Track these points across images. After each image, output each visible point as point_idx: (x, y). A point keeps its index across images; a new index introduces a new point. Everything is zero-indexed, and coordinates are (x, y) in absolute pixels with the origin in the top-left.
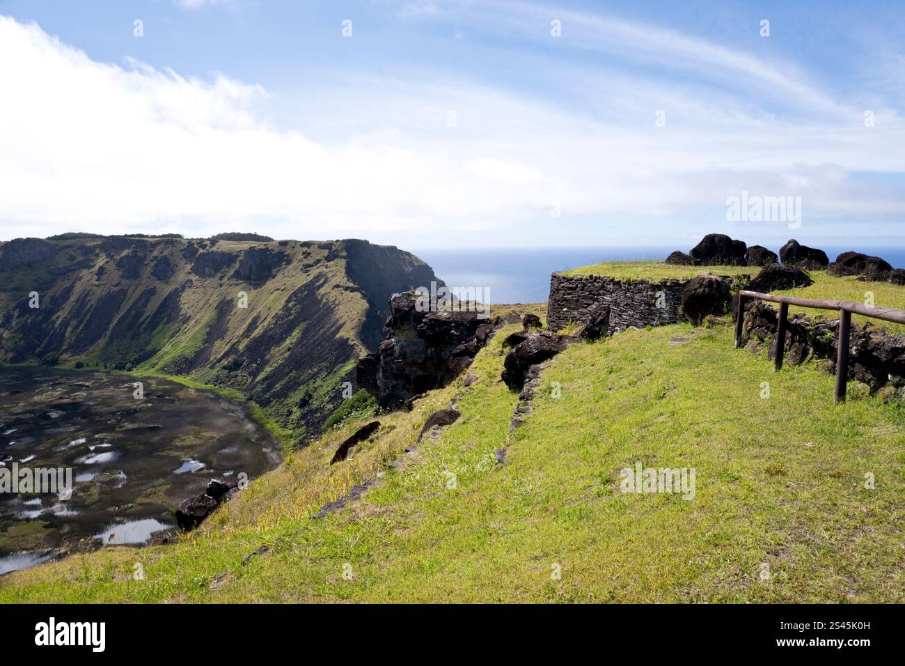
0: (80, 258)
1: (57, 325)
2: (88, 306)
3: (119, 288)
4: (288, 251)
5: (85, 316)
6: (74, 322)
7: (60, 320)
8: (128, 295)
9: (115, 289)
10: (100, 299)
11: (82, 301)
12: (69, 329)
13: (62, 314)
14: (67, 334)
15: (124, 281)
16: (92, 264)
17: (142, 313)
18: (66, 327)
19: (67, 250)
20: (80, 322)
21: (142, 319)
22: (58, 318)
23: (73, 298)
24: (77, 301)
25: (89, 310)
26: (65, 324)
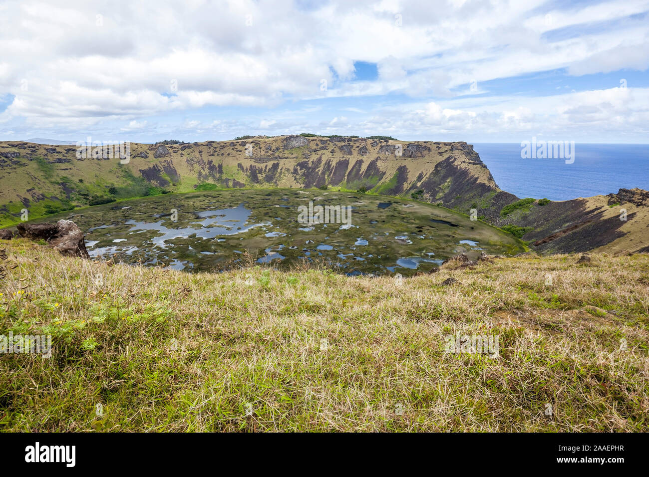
0: (321, 145)
1: (320, 173)
2: (332, 166)
3: (344, 159)
4: (428, 145)
5: (332, 170)
6: (328, 173)
7: (321, 171)
8: (350, 161)
9: (342, 159)
10: (337, 163)
11: (328, 164)
12: (326, 175)
13: (321, 169)
14: (326, 177)
15: (345, 156)
16: (327, 148)
17: (360, 170)
18: (325, 175)
19: (314, 142)
20: (331, 173)
21: (361, 173)
22: (319, 171)
23: (323, 163)
24: (326, 164)
25: (333, 168)
26: (323, 173)
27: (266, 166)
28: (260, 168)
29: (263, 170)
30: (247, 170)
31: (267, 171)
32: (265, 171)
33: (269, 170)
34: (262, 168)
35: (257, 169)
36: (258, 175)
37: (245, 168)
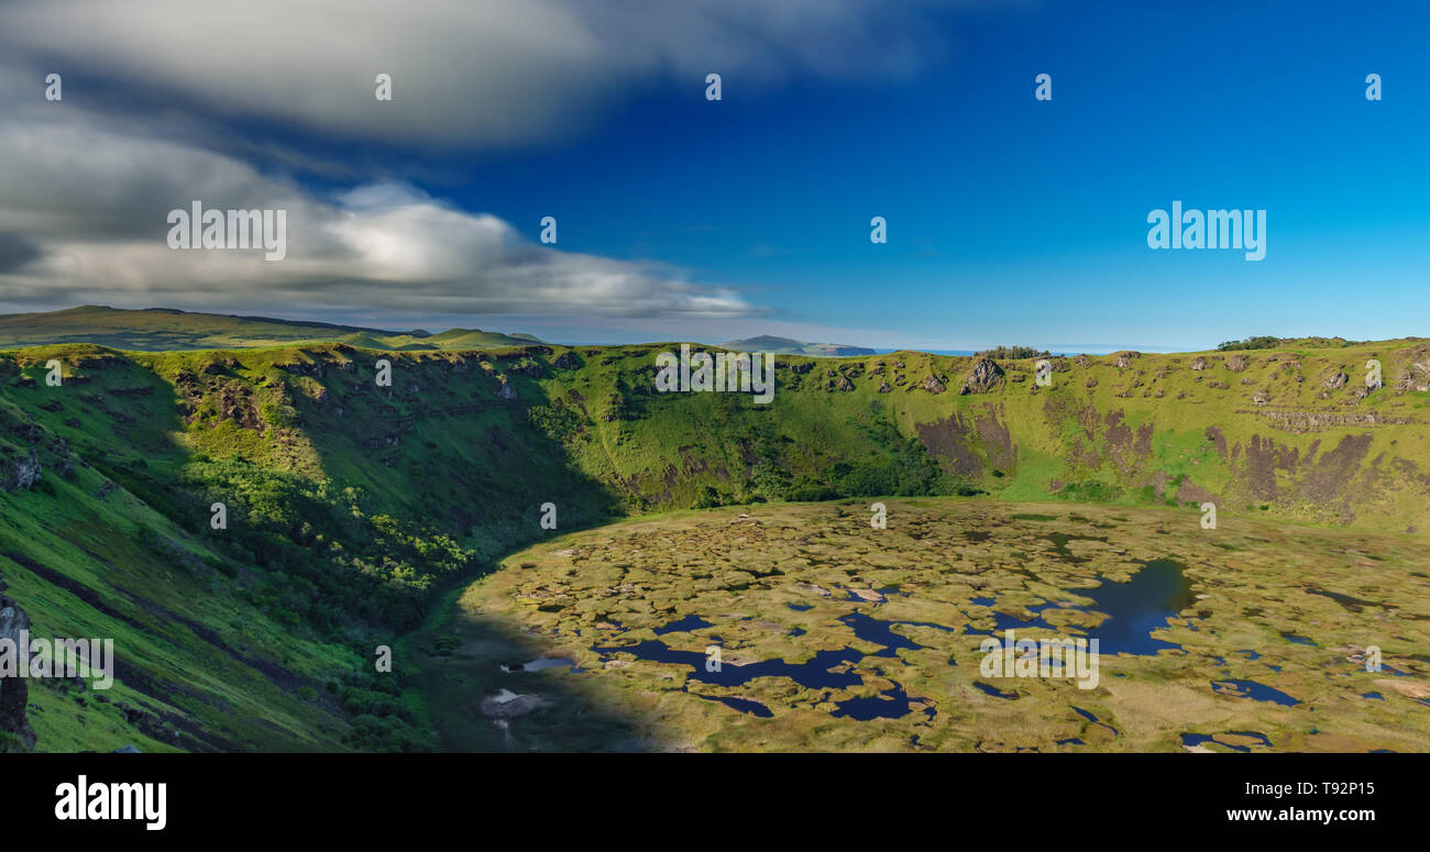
27: (1317, 443)
28: (1290, 449)
29: (1301, 456)
30: (1236, 451)
31: (1316, 460)
32: (1308, 460)
33: (1327, 457)
34: (1296, 450)
35: (1276, 452)
36: (1277, 471)
37: (1230, 446)
